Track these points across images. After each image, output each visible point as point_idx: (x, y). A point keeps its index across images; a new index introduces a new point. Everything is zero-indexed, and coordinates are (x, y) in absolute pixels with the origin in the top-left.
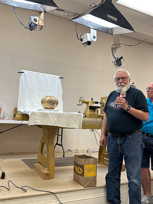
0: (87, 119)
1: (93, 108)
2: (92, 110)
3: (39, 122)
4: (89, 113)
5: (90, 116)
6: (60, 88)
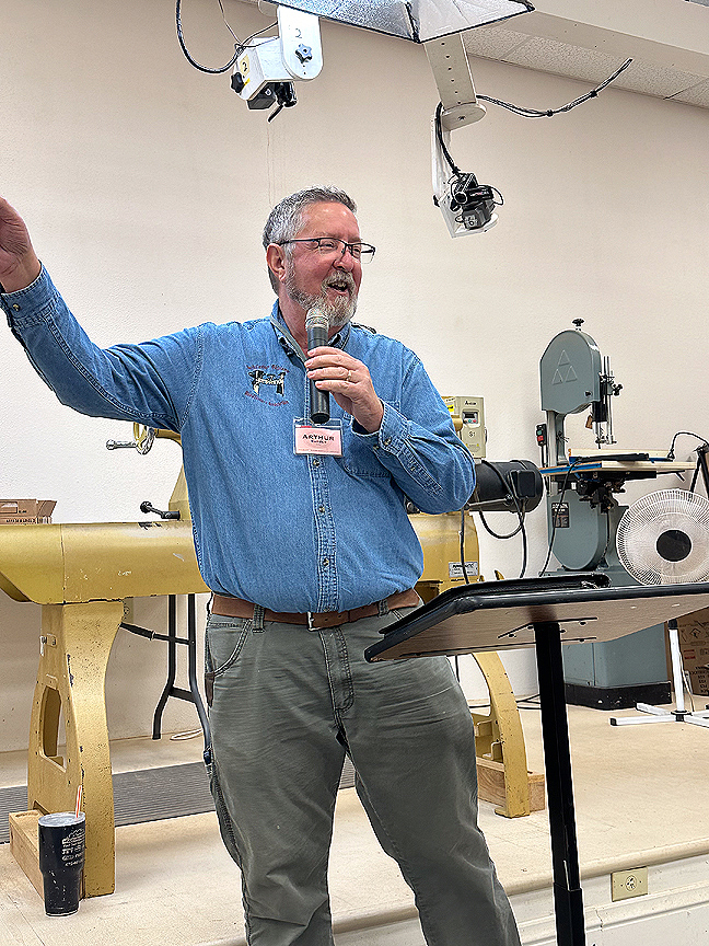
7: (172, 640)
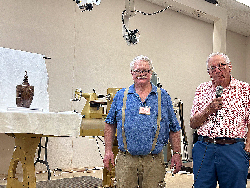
0: (87, 121)
1: (95, 105)
2: (95, 108)
3: (11, 129)
4: (90, 113)
5: (92, 117)
6: (45, 73)
7: (40, 147)
